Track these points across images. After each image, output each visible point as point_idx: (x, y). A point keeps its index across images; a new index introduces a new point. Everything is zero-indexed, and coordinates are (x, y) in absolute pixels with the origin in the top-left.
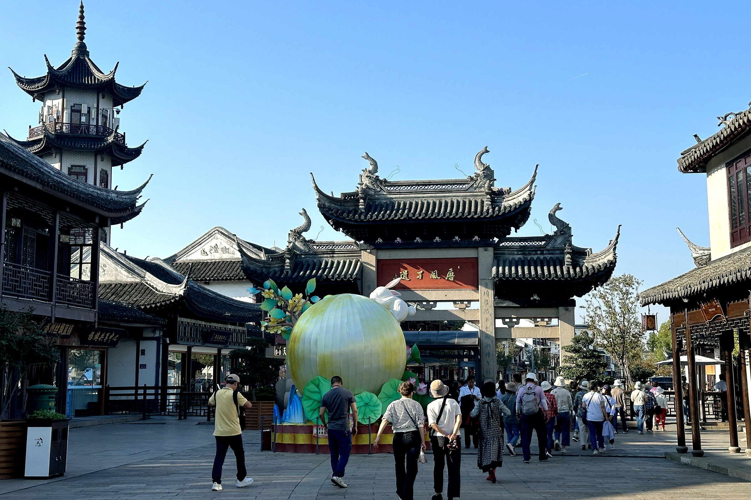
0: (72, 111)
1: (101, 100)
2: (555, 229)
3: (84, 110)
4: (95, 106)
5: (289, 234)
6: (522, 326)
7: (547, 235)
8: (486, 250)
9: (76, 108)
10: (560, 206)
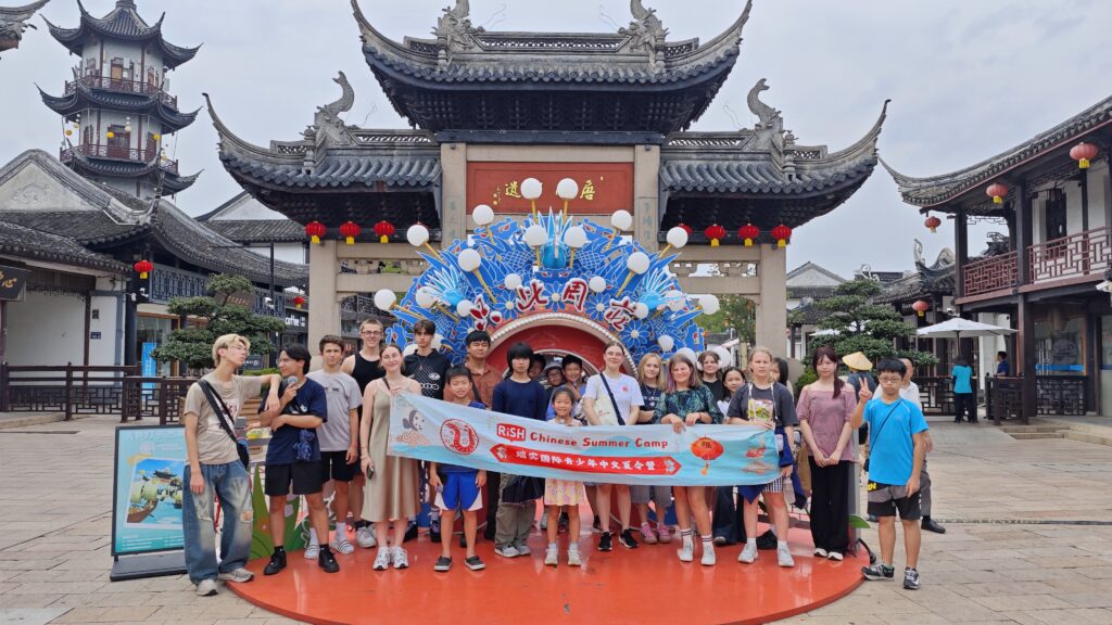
0: (113, 65)
1: (146, 55)
2: (757, 120)
3: (127, 65)
4: (140, 61)
5: (316, 114)
6: (700, 275)
7: (745, 129)
8: (648, 150)
9: (118, 62)
10: (766, 84)
